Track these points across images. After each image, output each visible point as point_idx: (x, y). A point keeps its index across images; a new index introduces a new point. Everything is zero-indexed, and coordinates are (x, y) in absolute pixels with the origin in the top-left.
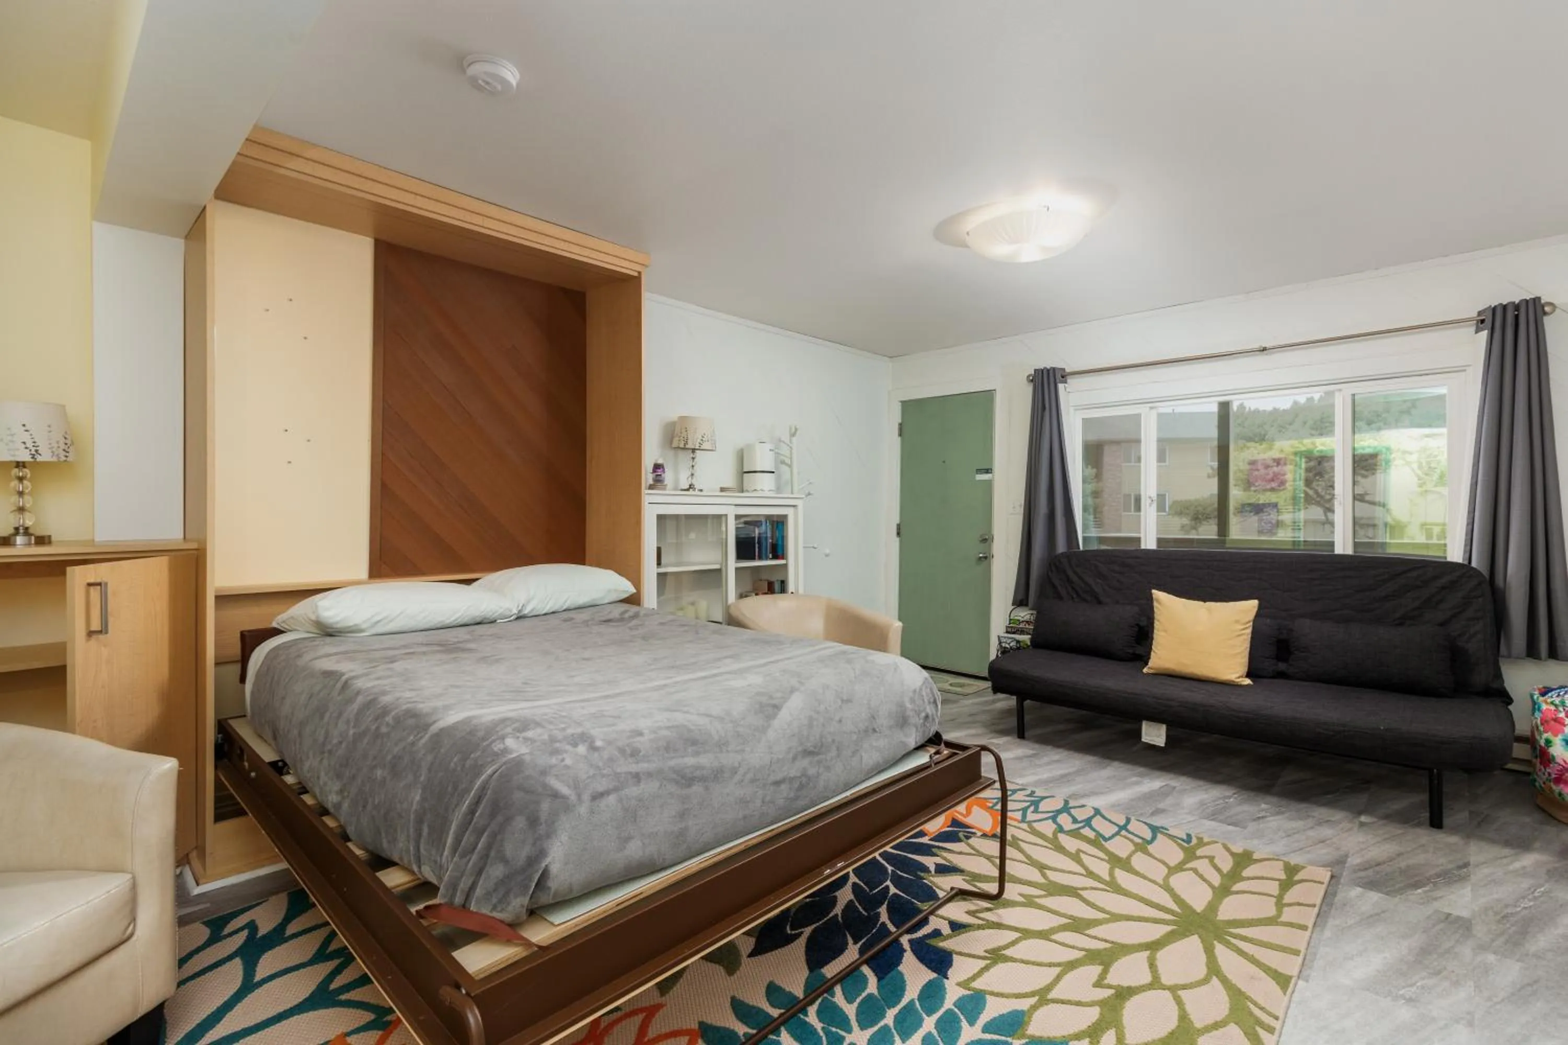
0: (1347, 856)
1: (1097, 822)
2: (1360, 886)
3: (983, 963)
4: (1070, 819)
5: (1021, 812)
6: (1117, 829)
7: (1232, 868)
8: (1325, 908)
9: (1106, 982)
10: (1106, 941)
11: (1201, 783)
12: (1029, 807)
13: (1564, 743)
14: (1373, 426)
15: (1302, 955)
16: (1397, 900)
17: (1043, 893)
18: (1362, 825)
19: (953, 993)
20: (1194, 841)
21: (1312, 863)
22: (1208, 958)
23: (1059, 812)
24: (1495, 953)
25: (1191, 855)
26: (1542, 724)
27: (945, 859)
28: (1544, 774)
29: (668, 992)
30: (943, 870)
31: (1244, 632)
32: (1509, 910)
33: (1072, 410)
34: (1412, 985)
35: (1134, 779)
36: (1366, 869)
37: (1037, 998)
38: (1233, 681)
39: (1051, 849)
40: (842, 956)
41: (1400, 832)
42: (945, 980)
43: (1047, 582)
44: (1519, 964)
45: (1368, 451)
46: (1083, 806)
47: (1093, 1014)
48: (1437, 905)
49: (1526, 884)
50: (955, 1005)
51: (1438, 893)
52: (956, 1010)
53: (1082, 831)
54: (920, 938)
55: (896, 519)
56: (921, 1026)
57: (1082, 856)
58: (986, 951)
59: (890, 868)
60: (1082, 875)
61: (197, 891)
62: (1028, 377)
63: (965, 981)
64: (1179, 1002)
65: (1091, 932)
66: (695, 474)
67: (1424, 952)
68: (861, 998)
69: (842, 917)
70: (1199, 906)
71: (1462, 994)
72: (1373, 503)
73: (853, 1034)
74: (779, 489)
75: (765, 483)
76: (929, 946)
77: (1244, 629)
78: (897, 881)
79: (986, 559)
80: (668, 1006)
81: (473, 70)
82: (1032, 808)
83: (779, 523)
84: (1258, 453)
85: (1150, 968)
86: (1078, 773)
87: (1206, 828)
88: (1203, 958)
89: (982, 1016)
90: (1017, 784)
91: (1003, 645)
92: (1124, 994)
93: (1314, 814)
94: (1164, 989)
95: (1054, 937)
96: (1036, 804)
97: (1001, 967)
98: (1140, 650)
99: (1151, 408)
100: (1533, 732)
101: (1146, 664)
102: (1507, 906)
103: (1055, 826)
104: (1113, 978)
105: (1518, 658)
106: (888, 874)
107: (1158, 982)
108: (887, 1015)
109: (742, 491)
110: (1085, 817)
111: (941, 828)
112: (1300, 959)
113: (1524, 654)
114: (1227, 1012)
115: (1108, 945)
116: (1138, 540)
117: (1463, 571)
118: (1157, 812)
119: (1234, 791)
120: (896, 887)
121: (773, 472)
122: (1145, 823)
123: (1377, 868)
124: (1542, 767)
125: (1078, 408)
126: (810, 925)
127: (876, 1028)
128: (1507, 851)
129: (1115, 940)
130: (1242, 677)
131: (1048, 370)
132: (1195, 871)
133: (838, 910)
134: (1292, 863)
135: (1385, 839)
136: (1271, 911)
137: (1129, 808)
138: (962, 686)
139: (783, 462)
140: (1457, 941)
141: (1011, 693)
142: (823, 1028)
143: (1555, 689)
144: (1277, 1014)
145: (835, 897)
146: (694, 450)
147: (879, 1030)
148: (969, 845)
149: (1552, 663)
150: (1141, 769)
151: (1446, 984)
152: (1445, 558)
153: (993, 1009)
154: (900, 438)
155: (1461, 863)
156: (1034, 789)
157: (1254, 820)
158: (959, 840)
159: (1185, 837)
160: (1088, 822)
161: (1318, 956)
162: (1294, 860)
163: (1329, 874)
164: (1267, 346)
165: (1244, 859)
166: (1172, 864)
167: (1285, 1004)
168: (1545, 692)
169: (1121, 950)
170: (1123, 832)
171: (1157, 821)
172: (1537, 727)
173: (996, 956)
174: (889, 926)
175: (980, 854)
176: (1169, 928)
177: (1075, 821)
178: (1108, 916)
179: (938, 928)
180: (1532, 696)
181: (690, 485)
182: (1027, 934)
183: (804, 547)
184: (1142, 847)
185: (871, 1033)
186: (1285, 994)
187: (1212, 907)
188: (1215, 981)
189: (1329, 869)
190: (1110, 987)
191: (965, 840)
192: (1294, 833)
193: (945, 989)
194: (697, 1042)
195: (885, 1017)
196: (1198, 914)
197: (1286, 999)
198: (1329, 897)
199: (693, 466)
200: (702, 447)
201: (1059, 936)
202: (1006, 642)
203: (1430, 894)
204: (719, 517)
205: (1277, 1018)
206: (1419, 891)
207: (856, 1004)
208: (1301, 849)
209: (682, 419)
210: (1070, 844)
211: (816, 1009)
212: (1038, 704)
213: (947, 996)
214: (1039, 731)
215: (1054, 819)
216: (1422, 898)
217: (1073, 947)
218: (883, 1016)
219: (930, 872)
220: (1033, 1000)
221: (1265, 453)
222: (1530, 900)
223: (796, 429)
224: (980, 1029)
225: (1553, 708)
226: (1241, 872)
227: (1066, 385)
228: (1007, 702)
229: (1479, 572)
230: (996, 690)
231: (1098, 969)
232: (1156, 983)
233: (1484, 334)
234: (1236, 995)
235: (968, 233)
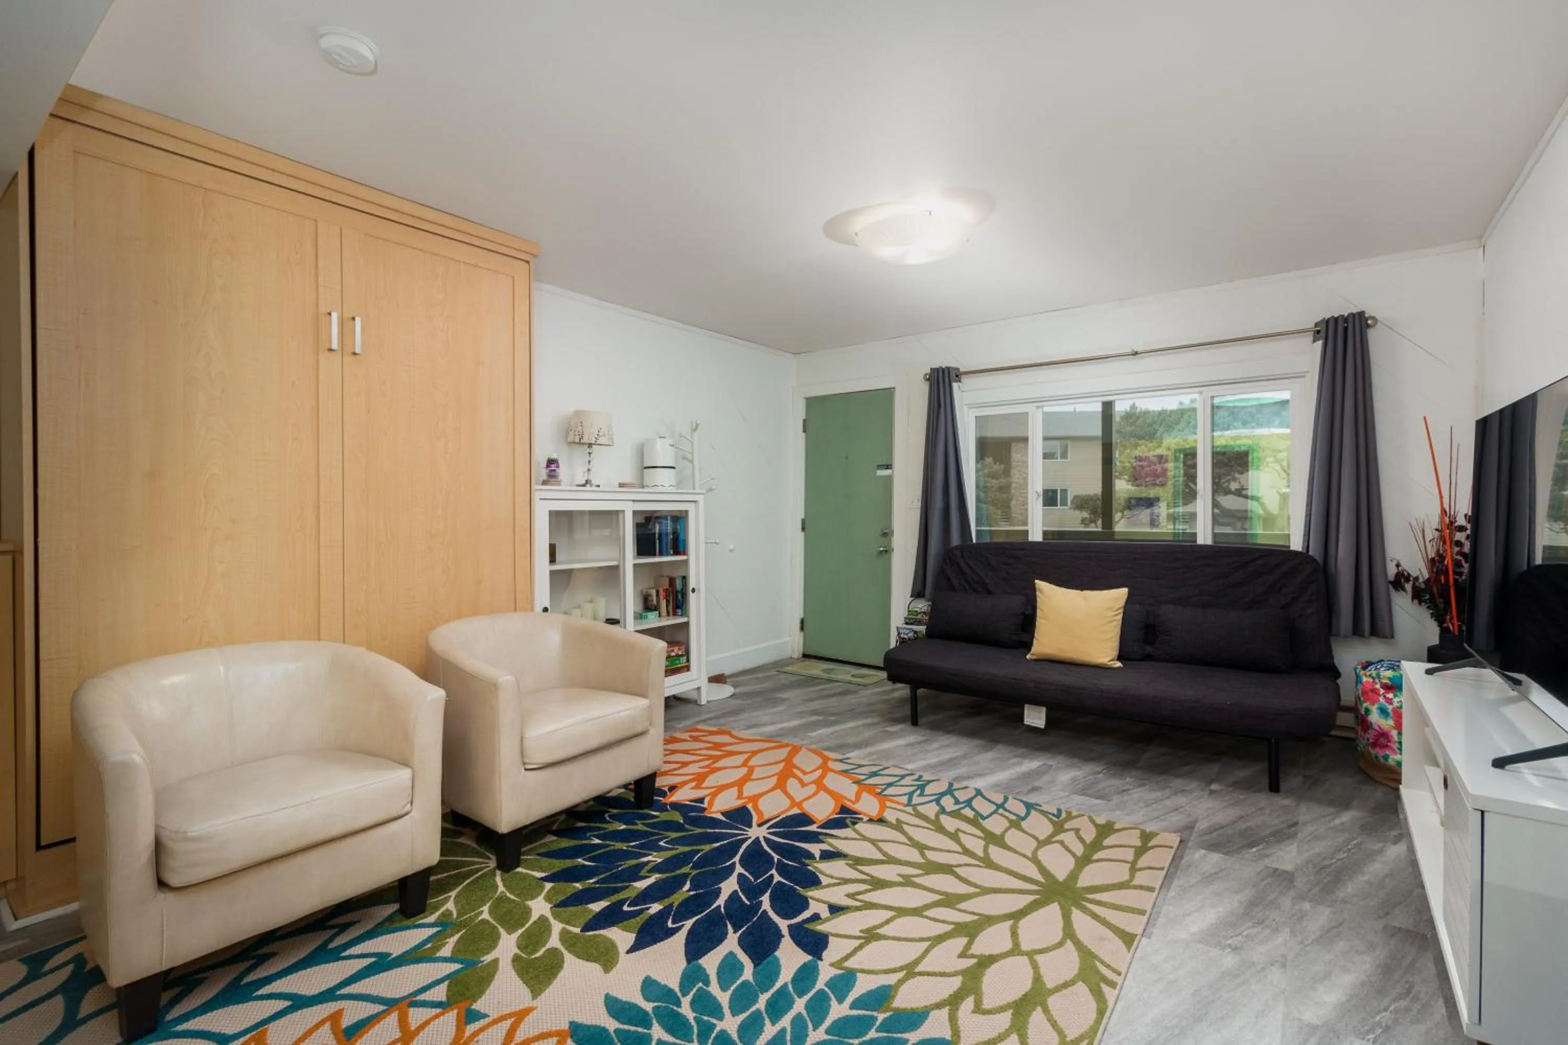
0: (1196, 821)
1: (978, 803)
2: (1203, 848)
3: (857, 943)
4: (953, 801)
5: (907, 796)
6: (994, 807)
7: (1095, 838)
8: (1172, 870)
9: (970, 952)
10: (974, 914)
11: (1075, 760)
12: (914, 792)
13: (1379, 711)
14: (1248, 426)
15: (1147, 915)
16: (1233, 859)
17: (920, 872)
18: (1212, 792)
19: (826, 972)
20: (1064, 815)
21: (1166, 830)
22: (1064, 923)
23: (943, 794)
24: (1310, 901)
25: (1059, 828)
26: (1363, 695)
27: (830, 845)
28: (1364, 739)
29: (540, 995)
30: (827, 856)
31: (1115, 618)
32: (1327, 862)
33: (966, 408)
34: (1238, 935)
35: (1015, 760)
36: (1211, 833)
37: (905, 972)
38: (1105, 664)
39: (932, 830)
40: (721, 946)
41: (1242, 797)
42: (819, 962)
43: (941, 574)
44: (1330, 909)
45: (1243, 449)
46: (966, 787)
47: (956, 983)
48: (1267, 861)
49: (1341, 838)
50: (826, 985)
51: (1268, 852)
52: (827, 989)
53: (963, 812)
54: (799, 923)
55: (801, 514)
56: (792, 1008)
57: (961, 834)
58: (861, 931)
59: (776, 857)
60: (958, 853)
61: (15, 925)
62: (926, 375)
63: (838, 961)
64: (1035, 966)
65: (962, 906)
66: (593, 470)
67: (1252, 904)
68: (735, 986)
69: (725, 908)
70: (1061, 875)
71: (1280, 939)
72: (1246, 497)
73: (725, 1021)
74: (679, 484)
75: (665, 479)
76: (808, 930)
77: (1116, 615)
78: (782, 869)
79: (886, 552)
80: (539, 1009)
81: (327, 42)
82: (918, 792)
83: (679, 518)
84: (1149, 451)
85: (1012, 936)
86: (965, 756)
87: (1077, 802)
88: (1060, 923)
89: (851, 994)
90: (907, 770)
91: (902, 636)
92: (986, 961)
93: (1170, 785)
94: (1022, 955)
95: (925, 913)
96: (922, 788)
97: (874, 946)
98: (1025, 637)
99: (1038, 407)
100: (1356, 704)
101: (1029, 650)
102: (1325, 859)
103: (938, 808)
104: (976, 949)
105: (1346, 637)
106: (774, 863)
107: (1018, 949)
108: (759, 1000)
109: (643, 487)
110: (966, 798)
111: (829, 816)
112: (1145, 918)
113: (1351, 632)
114: (1076, 971)
115: (976, 918)
116: (1027, 532)
117: (1302, 557)
118: (1034, 789)
119: (1104, 767)
120: (781, 875)
121: (673, 468)
122: (1021, 801)
123: (1221, 832)
124: (1363, 733)
125: (972, 406)
126: (691, 918)
127: (748, 1013)
128: (1331, 810)
129: (982, 912)
130: (1113, 660)
131: (943, 370)
132: (1062, 843)
133: (721, 901)
134: (1148, 830)
135: (1230, 805)
136: (1126, 877)
137: (1008, 789)
138: (862, 676)
139: (684, 458)
140: (1281, 893)
141: (906, 682)
142: (695, 1018)
143: (1374, 664)
144: (1120, 970)
145: (720, 889)
146: (590, 445)
147: (750, 1015)
148: (855, 831)
149: (1374, 640)
150: (1022, 751)
151: (1267, 931)
152: (1289, 547)
153: (863, 985)
154: (804, 434)
155: (1291, 822)
156: (922, 774)
157: (1119, 793)
158: (846, 826)
159: (1055, 812)
160: (969, 803)
161: (1162, 915)
162: (1149, 828)
163: (1178, 839)
164: (1139, 350)
165: (1106, 830)
166: (1041, 838)
167: (1128, 959)
168: (1366, 666)
169: (988, 921)
170: (1001, 811)
171: (1032, 799)
172: (1359, 698)
173: (870, 935)
174: (769, 913)
175: (864, 838)
176: (1032, 898)
177: (957, 802)
178: (978, 890)
179: (817, 912)
180: (1355, 669)
181: (587, 481)
182: (902, 912)
183: (706, 543)
184: (1016, 823)
185: (742, 1019)
186: (1129, 951)
187: (1074, 876)
188: (1069, 943)
189: (1179, 834)
190: (973, 956)
191: (851, 826)
192: (1152, 803)
193: (819, 970)
194: (565, 1042)
195: (757, 1002)
196: (1061, 883)
197: (1131, 954)
198: (1177, 858)
199: (589, 462)
200: (598, 442)
201: (931, 913)
202: (905, 634)
203: (1262, 852)
204: (617, 512)
205: (1119, 974)
206: (1254, 850)
207: (730, 992)
208: (1158, 817)
209: (578, 413)
210: (950, 823)
211: (689, 1000)
212: (933, 692)
213: (820, 978)
214: (932, 718)
215: (937, 801)
216: (1255, 856)
217: (943, 922)
218: (755, 1000)
219: (815, 858)
220: (901, 975)
221: (1154, 450)
222: (1344, 852)
223: (697, 425)
224: (848, 1006)
225: (1371, 680)
226: (1103, 841)
227: (961, 384)
228: (902, 691)
229: (1315, 560)
230: (893, 678)
231: (964, 940)
232: (1015, 950)
233: (1320, 343)
234: (1086, 954)
235: (856, 234)
